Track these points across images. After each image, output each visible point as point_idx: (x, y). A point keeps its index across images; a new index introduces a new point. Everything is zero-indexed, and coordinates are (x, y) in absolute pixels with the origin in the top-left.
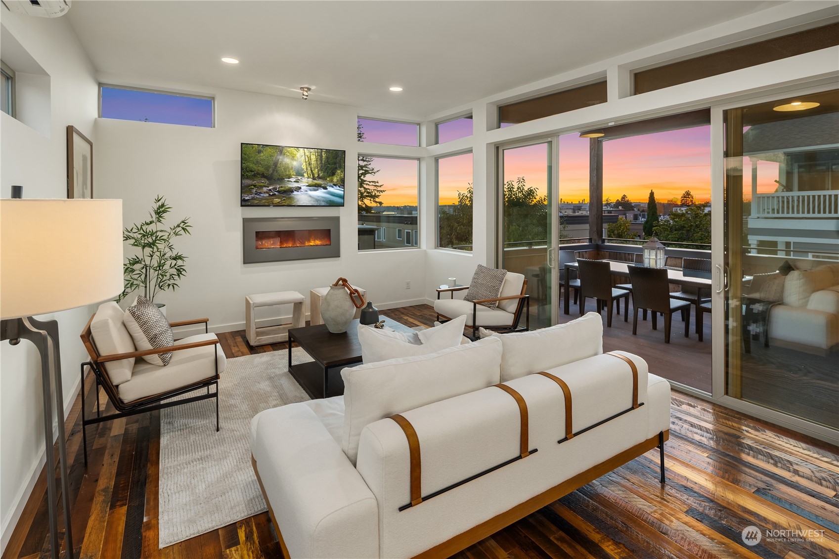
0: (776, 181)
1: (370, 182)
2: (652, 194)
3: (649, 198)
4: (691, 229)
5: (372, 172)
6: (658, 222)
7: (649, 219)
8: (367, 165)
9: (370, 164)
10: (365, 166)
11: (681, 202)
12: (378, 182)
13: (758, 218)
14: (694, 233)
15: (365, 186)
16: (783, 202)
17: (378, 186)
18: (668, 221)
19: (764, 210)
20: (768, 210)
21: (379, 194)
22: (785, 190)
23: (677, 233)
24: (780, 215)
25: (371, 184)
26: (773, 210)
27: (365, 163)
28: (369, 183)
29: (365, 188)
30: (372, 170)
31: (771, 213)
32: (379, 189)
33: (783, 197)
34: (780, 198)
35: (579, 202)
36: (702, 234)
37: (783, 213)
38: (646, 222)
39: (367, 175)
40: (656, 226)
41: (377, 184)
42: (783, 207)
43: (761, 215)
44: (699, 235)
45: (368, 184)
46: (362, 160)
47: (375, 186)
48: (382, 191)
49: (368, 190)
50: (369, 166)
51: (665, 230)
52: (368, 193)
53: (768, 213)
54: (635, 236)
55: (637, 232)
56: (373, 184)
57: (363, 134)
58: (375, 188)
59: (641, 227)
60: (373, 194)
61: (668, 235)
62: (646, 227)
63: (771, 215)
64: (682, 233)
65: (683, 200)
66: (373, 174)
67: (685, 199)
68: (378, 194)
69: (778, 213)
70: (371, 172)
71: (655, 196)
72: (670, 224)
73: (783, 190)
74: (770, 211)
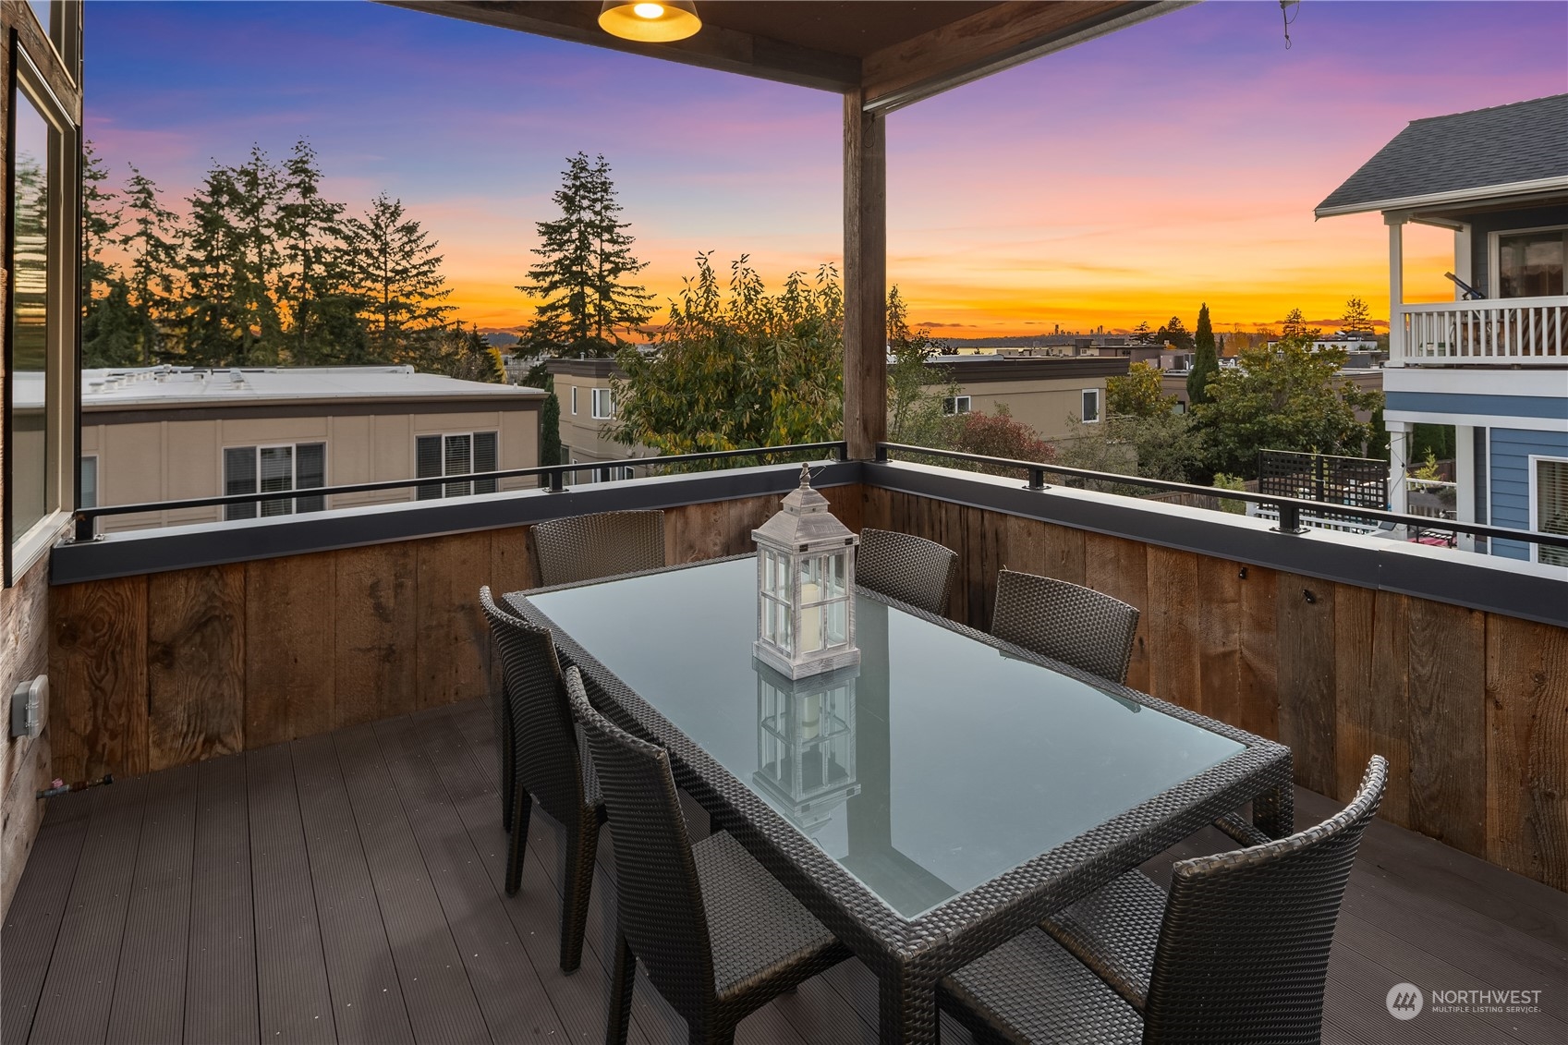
0: (1449, 275)
1: (625, 288)
2: (1204, 313)
3: (1199, 321)
4: (1284, 388)
5: (633, 266)
6: (1218, 373)
7: (1199, 367)
8: (621, 251)
9: (628, 250)
10: (617, 254)
11: (1284, 332)
12: (643, 289)
13: (1407, 366)
14: (1290, 397)
15: (614, 297)
16: (1465, 325)
17: (644, 297)
18: (1238, 371)
19: (1421, 346)
20: (1429, 347)
21: (647, 315)
22: (1469, 296)
23: (1256, 397)
24: (1459, 359)
25: (629, 292)
26: (1442, 345)
27: (617, 248)
28: (624, 291)
29: (614, 302)
30: (634, 262)
31: (1436, 352)
32: (647, 303)
33: (1464, 314)
34: (1458, 315)
35: (1092, 331)
36: (1306, 400)
37: (1465, 353)
38: (1194, 373)
39: (622, 274)
40: (1211, 383)
41: (641, 293)
42: (1465, 339)
43: (1411, 360)
44: (1300, 400)
45: (623, 294)
46: (609, 241)
47: (638, 297)
48: (652, 309)
49: (623, 307)
50: (627, 255)
51: (1231, 390)
52: (622, 312)
53: (1430, 353)
54: (1173, 403)
55: (1176, 396)
56: (633, 292)
57: (611, 183)
58: (638, 301)
59: (1184, 384)
60: (635, 315)
61: (1237, 401)
62: (1192, 385)
63: (1437, 359)
64: (1265, 398)
65: (1288, 327)
66: (634, 270)
67: (1291, 325)
68: (644, 314)
69: (1453, 353)
70: (629, 266)
71: (1210, 317)
72: (1241, 377)
73: (1465, 296)
74: (1435, 348)
